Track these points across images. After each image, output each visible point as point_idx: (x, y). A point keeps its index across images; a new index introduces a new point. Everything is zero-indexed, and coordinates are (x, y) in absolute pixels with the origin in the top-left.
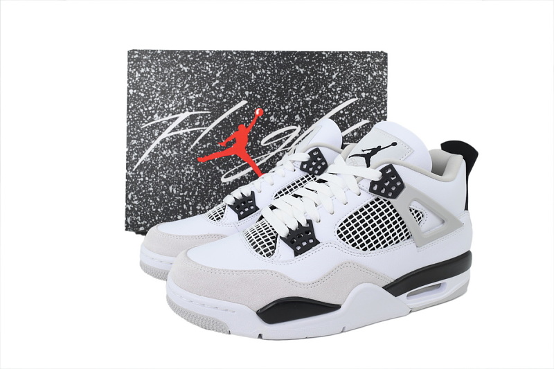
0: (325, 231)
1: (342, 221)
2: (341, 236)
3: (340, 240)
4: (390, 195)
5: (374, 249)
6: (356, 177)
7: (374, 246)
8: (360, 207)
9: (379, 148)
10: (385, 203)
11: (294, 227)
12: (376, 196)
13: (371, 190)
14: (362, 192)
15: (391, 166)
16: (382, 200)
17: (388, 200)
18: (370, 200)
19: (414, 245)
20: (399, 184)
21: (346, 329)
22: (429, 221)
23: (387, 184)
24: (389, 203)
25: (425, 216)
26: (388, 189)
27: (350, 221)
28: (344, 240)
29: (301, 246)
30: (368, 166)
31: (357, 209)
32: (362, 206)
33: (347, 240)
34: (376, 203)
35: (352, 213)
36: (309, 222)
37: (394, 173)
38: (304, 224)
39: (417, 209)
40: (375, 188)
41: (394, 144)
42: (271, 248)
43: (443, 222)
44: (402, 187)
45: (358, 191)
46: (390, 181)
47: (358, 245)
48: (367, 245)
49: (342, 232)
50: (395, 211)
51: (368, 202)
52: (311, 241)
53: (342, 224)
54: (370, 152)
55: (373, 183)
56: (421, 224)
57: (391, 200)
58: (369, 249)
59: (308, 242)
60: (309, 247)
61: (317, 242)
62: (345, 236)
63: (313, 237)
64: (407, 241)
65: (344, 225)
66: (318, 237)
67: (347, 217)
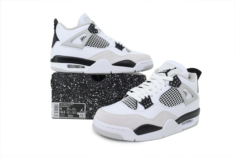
0: (155, 100)
1: (160, 96)
2: (160, 101)
3: (160, 103)
4: (176, 86)
5: (172, 106)
6: (163, 80)
7: (172, 105)
8: (166, 91)
9: (170, 70)
10: (175, 89)
11: (144, 98)
12: (171, 87)
13: (170, 85)
14: (166, 85)
15: (176, 76)
16: (173, 88)
17: (176, 88)
18: (169, 88)
19: (184, 105)
20: (179, 82)
21: (164, 137)
22: (189, 96)
23: (175, 82)
24: (176, 89)
25: (188, 94)
26: (176, 84)
27: (163, 96)
28: (162, 103)
29: (147, 105)
30: (167, 76)
31: (165, 92)
32: (167, 90)
33: (163, 103)
34: (172, 89)
35: (163, 93)
36: (149, 96)
37: (178, 78)
38: (147, 97)
39: (185, 91)
40: (171, 84)
41: (175, 68)
42: (135, 106)
43: (193, 96)
44: (181, 83)
45: (165, 85)
46: (176, 81)
47: (167, 105)
48: (170, 105)
49: (161, 100)
50: (178, 92)
51: (169, 89)
52: (150, 103)
53: (160, 97)
54: (166, 71)
55: (170, 82)
56: (187, 97)
57: (177, 88)
58: (170, 106)
59: (149, 104)
60: (150, 106)
61: (152, 104)
62: (162, 101)
63: (151, 102)
64: (182, 103)
65: (161, 97)
66: (153, 102)
67: (162, 94)
